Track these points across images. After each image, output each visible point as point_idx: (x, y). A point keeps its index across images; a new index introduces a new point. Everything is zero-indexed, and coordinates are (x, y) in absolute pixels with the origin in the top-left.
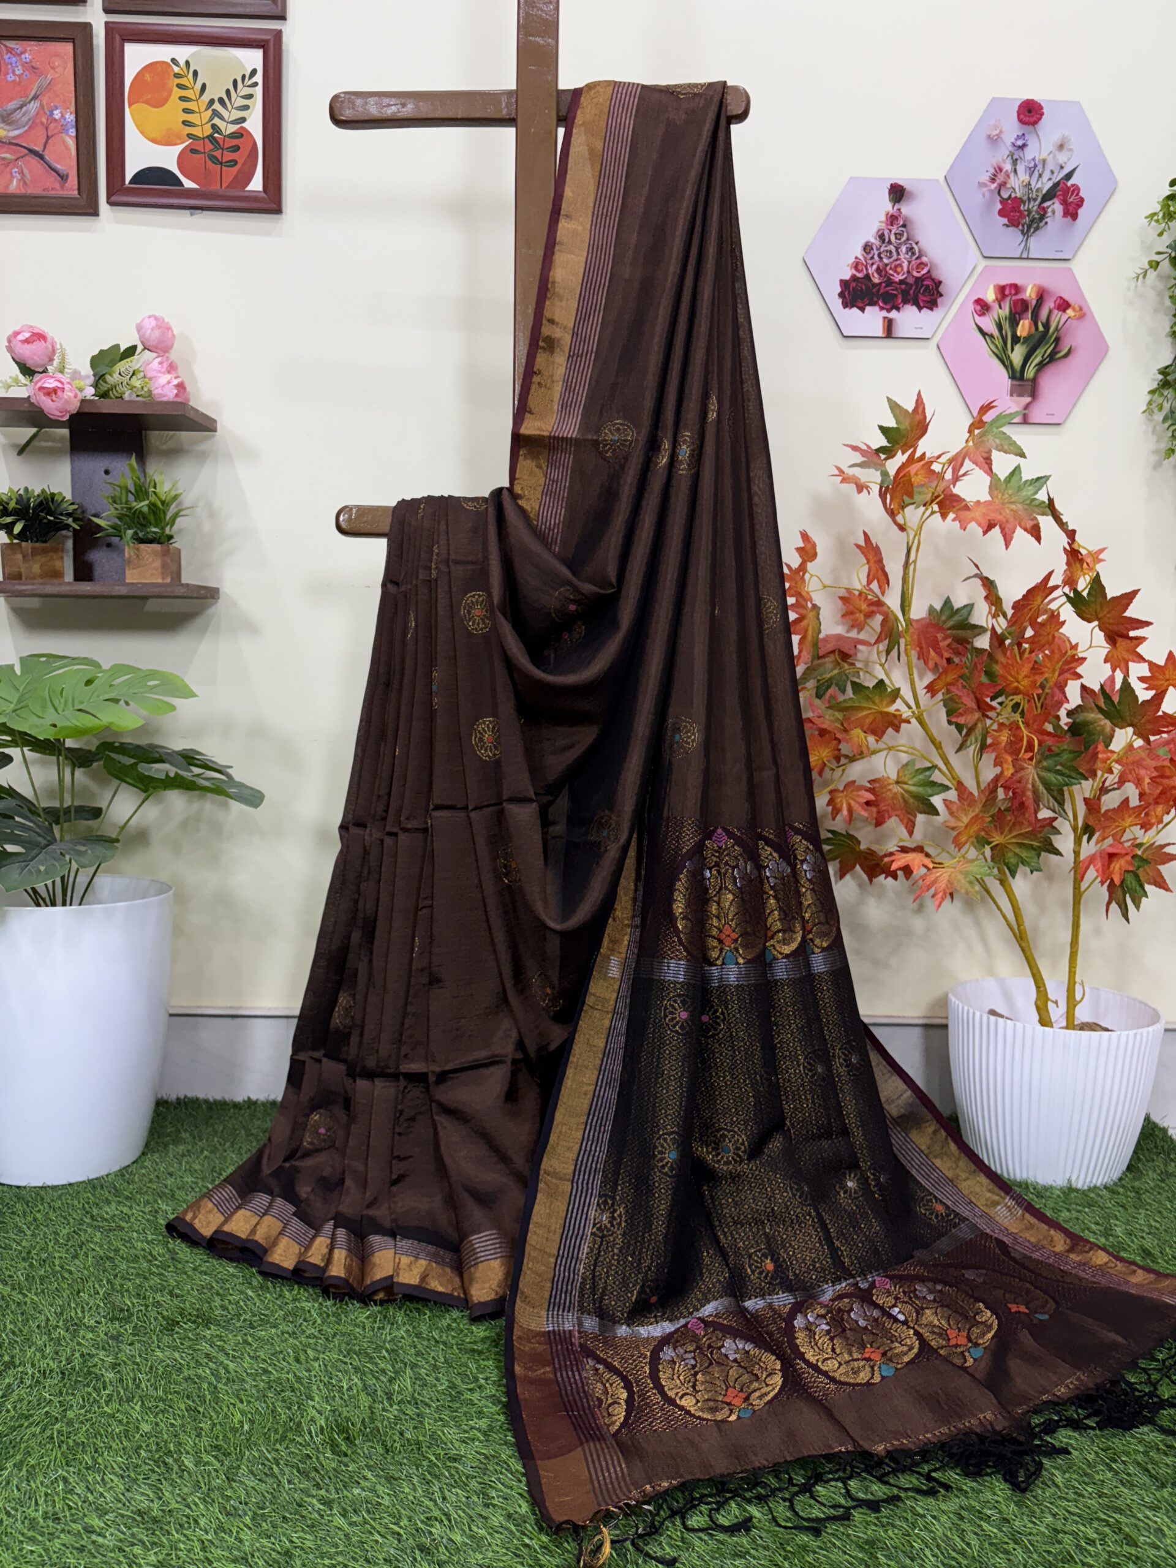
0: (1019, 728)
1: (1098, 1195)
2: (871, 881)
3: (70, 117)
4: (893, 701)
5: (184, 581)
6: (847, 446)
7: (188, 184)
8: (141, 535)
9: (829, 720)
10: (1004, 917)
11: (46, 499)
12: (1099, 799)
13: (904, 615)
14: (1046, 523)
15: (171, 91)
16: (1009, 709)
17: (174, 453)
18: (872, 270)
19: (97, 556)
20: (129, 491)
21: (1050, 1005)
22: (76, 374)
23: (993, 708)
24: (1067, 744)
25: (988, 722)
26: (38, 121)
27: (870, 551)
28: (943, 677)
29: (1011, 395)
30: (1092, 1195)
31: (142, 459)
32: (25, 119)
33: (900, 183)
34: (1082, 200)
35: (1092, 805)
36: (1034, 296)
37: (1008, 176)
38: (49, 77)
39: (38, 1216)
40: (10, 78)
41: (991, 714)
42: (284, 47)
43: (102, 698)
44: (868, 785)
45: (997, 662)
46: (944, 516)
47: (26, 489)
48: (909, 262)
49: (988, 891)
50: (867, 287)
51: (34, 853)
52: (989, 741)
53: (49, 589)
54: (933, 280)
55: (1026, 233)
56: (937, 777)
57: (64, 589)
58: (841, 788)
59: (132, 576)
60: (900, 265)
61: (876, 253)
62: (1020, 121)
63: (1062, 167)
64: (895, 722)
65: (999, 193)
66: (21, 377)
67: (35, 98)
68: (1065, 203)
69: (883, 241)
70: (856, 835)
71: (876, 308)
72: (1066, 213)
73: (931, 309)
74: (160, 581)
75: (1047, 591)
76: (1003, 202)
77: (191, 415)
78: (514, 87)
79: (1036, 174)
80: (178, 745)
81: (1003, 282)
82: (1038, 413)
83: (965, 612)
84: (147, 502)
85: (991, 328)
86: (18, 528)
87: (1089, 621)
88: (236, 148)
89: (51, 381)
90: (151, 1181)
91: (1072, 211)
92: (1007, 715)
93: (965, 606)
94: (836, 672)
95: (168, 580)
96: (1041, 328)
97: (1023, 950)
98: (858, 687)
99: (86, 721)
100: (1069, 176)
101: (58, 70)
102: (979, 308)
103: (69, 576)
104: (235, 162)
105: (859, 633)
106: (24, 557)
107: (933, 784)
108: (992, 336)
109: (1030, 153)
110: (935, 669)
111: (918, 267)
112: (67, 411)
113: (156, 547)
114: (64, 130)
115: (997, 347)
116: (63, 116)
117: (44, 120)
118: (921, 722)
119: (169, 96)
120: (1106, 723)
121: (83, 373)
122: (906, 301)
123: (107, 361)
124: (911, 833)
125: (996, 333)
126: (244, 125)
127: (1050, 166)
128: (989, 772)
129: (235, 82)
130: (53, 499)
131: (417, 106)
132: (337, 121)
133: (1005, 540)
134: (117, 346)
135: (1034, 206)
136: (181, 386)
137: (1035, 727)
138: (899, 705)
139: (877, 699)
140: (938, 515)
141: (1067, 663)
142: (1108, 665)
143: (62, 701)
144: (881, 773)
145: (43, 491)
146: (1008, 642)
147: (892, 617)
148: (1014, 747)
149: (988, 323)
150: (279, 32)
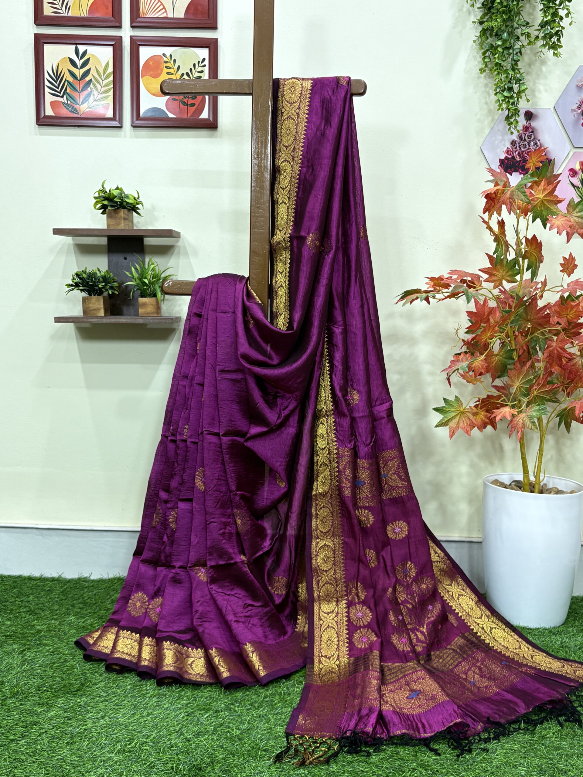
7: (171, 115)
15: (162, 70)
18: (516, 154)
31: (143, 253)
33: (531, 110)
42: (219, 47)
50: (513, 162)
54: (547, 159)
59: (142, 313)
60: (530, 152)
61: (518, 145)
65: (582, 114)
69: (522, 140)
71: (518, 173)
77: (174, 234)
88: (194, 98)
102: (571, 173)
104: (194, 104)
108: (578, 187)
115: (581, 192)
119: (161, 72)
125: (580, 186)
129: (194, 65)
149: (576, 181)
150: (216, 40)
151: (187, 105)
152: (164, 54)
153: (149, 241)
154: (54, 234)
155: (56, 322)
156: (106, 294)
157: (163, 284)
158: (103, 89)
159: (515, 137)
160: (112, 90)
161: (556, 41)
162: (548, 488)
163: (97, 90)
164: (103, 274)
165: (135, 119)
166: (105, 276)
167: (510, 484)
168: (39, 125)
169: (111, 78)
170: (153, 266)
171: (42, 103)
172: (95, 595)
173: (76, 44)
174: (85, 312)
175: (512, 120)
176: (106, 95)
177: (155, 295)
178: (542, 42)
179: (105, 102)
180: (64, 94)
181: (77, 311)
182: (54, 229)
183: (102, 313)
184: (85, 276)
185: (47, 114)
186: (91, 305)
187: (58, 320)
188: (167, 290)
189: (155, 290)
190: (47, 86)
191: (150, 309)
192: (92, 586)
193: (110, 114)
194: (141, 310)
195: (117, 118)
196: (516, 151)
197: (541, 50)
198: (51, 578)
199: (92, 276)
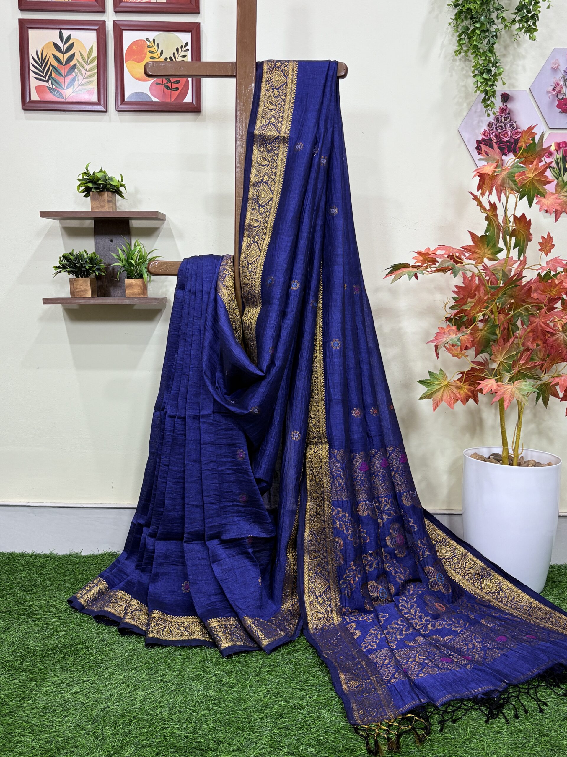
7: (155, 100)
15: (146, 55)
18: (492, 136)
31: (129, 235)
33: (507, 92)
37: (562, 88)
42: (201, 32)
48: (511, 132)
60: (507, 133)
61: (495, 127)
65: (557, 96)
69: (498, 121)
76: (559, 100)
81: (559, 141)
85: (553, 164)
88: (178, 82)
104: (178, 89)
108: (553, 168)
111: (515, 134)
115: (556, 173)
122: (509, 151)
129: (177, 49)
150: (198, 25)
151: (171, 89)
152: (147, 39)
153: (134, 224)
154: (41, 217)
155: (44, 303)
156: (93, 275)
157: (149, 264)
158: (88, 74)
159: (492, 119)
160: (96, 75)
161: (531, 24)
162: (525, 460)
163: (82, 75)
164: (89, 255)
165: (119, 104)
166: (92, 257)
167: (489, 458)
168: (25, 109)
169: (95, 63)
170: (138, 247)
171: (28, 87)
172: (86, 570)
173: (60, 29)
174: (72, 293)
175: (489, 103)
176: (90, 79)
177: (141, 277)
178: (517, 25)
179: (90, 86)
180: (49, 78)
181: (65, 293)
182: (40, 212)
183: (89, 294)
184: (72, 257)
185: (32, 99)
186: (78, 287)
187: (46, 301)
188: (152, 270)
189: (141, 271)
190: (33, 72)
191: (136, 290)
192: (83, 562)
193: (95, 99)
194: (127, 292)
195: (102, 103)
196: (493, 133)
197: (516, 33)
198: (43, 555)
199: (79, 257)
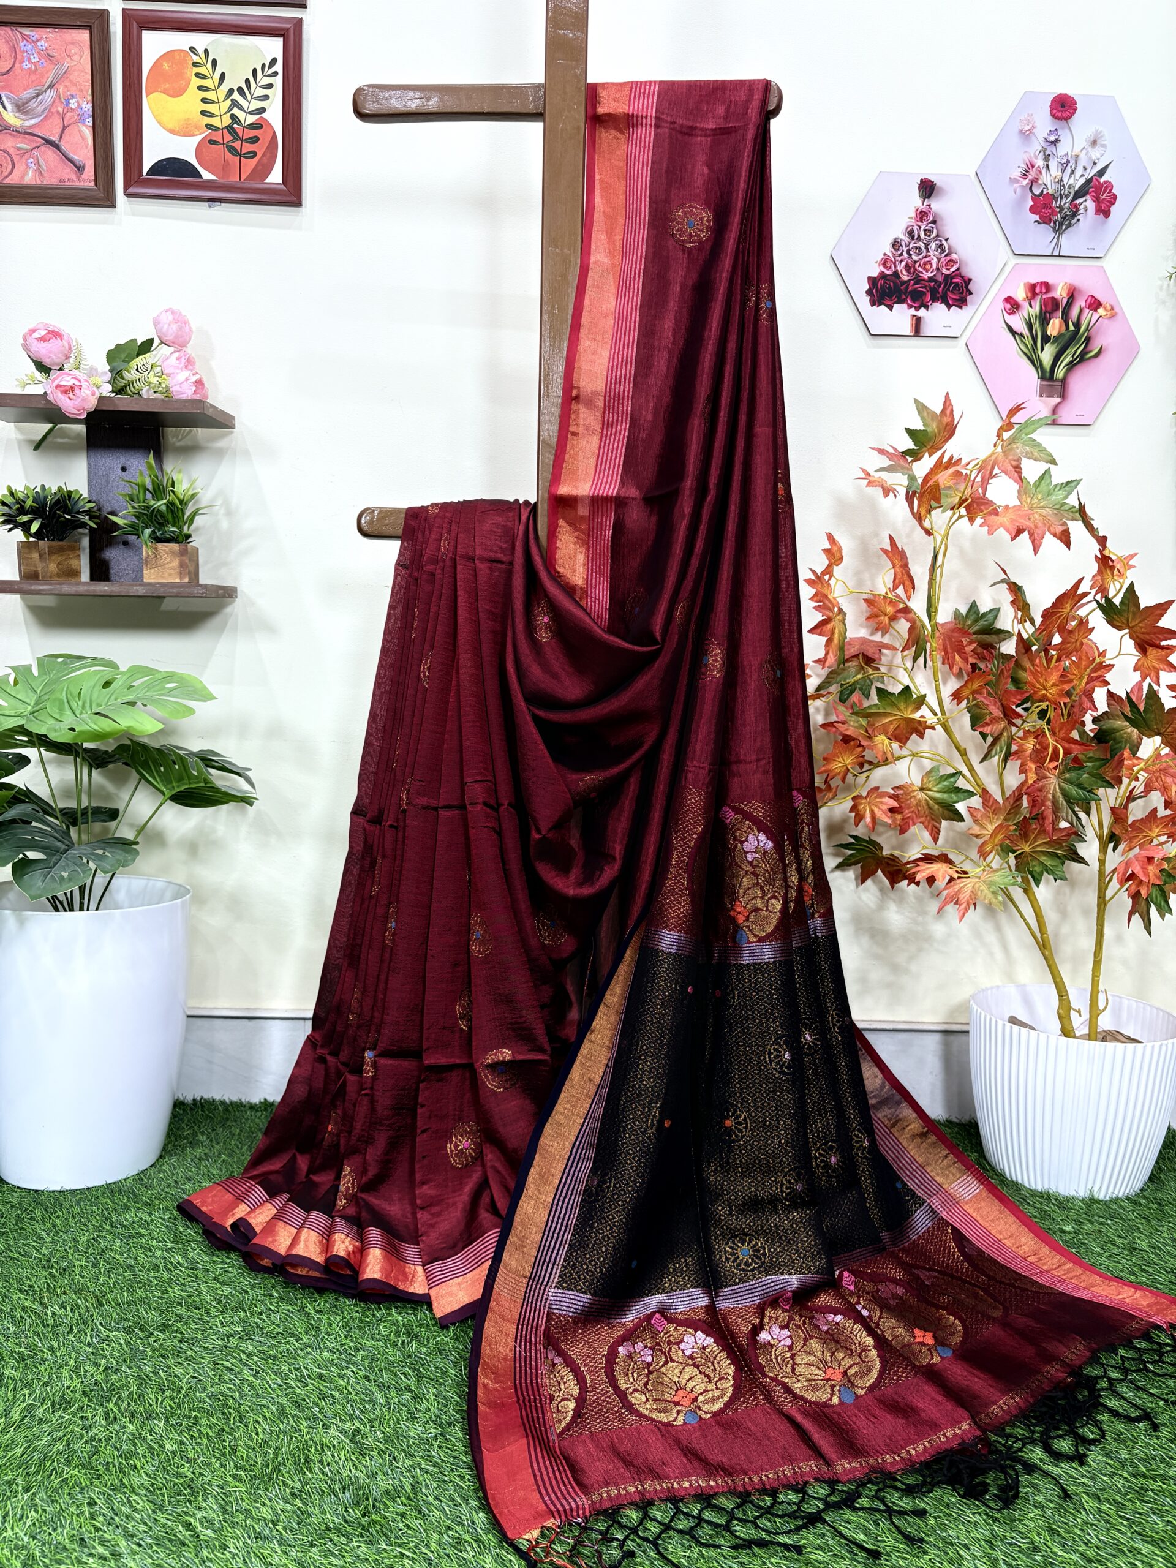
0: (1044, 735)
1: (1121, 1207)
2: (893, 887)
3: (87, 107)
4: (918, 708)
5: (201, 582)
6: (873, 449)
7: (206, 175)
8: (159, 534)
9: (854, 727)
10: (1028, 925)
11: (63, 497)
12: (1126, 807)
13: (930, 621)
14: (1076, 528)
15: (189, 81)
16: (1035, 716)
17: (190, 450)
18: (901, 267)
19: (114, 555)
20: (146, 489)
21: (1073, 1014)
22: (92, 371)
23: (1019, 716)
24: (1094, 751)
25: (1014, 729)
26: (54, 110)
27: (896, 555)
28: (969, 685)
29: (1041, 396)
30: (1114, 1207)
31: (159, 458)
32: (40, 109)
34: (1115, 197)
35: (1119, 815)
36: (1065, 295)
37: (1040, 172)
38: (66, 65)
39: (58, 1222)
40: (26, 65)
41: (1018, 722)
42: (305, 36)
43: (120, 701)
44: (892, 792)
45: (1025, 670)
46: (972, 520)
47: (43, 487)
48: (939, 260)
49: (1012, 900)
50: (896, 284)
51: (54, 859)
52: (1014, 748)
53: (66, 589)
54: (963, 277)
55: (1058, 231)
56: (961, 783)
57: (82, 589)
58: (864, 794)
59: (150, 576)
60: (929, 262)
61: (905, 249)
62: (1054, 116)
63: (1095, 164)
64: (919, 729)
65: (1031, 188)
66: (37, 374)
67: (51, 86)
68: (1097, 200)
70: (879, 840)
71: (905, 306)
72: (1098, 211)
73: (961, 308)
74: (178, 580)
75: (1076, 598)
76: (1035, 198)
77: (210, 412)
78: (542, 81)
79: (1068, 170)
80: (195, 745)
81: (1033, 281)
82: (1067, 414)
83: (990, 617)
84: (165, 501)
85: (1022, 328)
86: (34, 527)
87: (1119, 629)
88: (255, 140)
89: (69, 378)
90: (169, 1186)
91: (1104, 210)
92: (1033, 722)
93: (991, 610)
94: (859, 676)
95: (186, 580)
96: (1072, 327)
97: (1046, 958)
98: (882, 693)
99: (104, 725)
100: (1102, 172)
101: (76, 58)
102: (1008, 306)
103: (85, 576)
104: (253, 154)
105: (883, 636)
106: (41, 556)
107: (958, 790)
108: (1022, 335)
109: (1063, 149)
110: (959, 675)
111: (947, 265)
112: (84, 409)
113: (175, 546)
114: (81, 119)
115: (1026, 345)
116: (79, 105)
117: (60, 110)
118: (946, 729)
119: (187, 85)
120: (1134, 732)
121: (100, 370)
122: (934, 299)
123: (123, 356)
124: (936, 839)
125: (1026, 332)
126: (263, 115)
127: (1083, 161)
128: (1013, 779)
130: (70, 497)
131: (442, 100)
132: (361, 115)
133: (1034, 546)
134: (135, 340)
135: (1066, 203)
136: (199, 383)
137: (1062, 735)
138: (924, 711)
139: (902, 706)
140: (966, 519)
141: (1095, 670)
142: (1138, 673)
143: (80, 703)
144: (904, 780)
145: (60, 489)
146: (1034, 648)
147: (919, 623)
148: (1039, 756)
149: (1018, 322)
150: (300, 23)
151: (240, 155)
152: (192, 49)
159: (899, 229)
164: (64, 493)
191: (167, 569)
196: (901, 261)
